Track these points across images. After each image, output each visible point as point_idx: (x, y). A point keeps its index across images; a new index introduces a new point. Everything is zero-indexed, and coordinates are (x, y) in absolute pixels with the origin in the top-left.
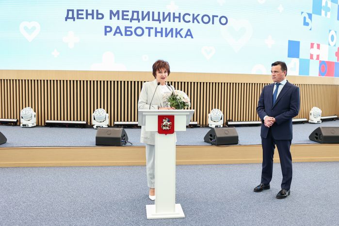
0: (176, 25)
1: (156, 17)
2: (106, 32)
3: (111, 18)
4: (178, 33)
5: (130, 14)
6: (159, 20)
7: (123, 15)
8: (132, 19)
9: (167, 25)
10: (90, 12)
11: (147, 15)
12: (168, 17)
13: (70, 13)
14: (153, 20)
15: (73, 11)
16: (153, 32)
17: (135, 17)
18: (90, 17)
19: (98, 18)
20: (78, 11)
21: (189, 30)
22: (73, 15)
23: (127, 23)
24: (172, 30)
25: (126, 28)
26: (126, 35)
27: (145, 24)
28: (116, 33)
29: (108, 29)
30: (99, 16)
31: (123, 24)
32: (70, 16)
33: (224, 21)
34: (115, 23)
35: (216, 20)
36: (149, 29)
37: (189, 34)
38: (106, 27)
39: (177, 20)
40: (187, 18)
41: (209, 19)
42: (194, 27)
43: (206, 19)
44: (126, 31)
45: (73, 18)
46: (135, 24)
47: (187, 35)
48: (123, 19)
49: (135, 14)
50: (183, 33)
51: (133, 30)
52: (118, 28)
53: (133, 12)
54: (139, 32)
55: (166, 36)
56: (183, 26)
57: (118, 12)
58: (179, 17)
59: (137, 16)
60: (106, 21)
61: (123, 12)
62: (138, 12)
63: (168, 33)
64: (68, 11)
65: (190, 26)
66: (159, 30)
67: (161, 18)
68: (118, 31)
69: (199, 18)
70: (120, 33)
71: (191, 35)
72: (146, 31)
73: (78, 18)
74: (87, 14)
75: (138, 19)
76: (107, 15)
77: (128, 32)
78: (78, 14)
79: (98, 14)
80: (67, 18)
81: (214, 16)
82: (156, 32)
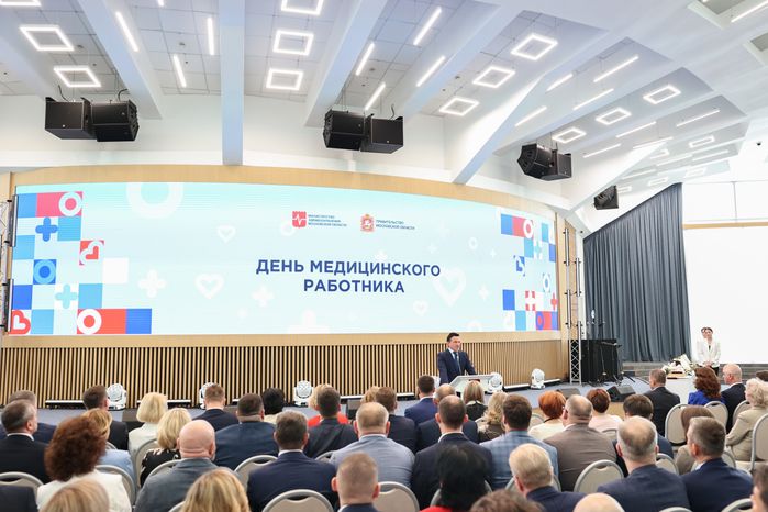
0: (386, 277)
1: (363, 269)
2: (306, 287)
3: (312, 271)
4: (388, 287)
5: (334, 265)
6: (367, 272)
7: (326, 267)
8: (336, 272)
9: (376, 277)
10: (287, 263)
11: (354, 267)
12: (377, 268)
13: (263, 264)
14: (360, 272)
15: (266, 262)
16: (360, 286)
17: (340, 269)
18: (287, 269)
19: (296, 271)
20: (272, 262)
21: (399, 283)
22: (265, 267)
23: (331, 276)
24: (381, 283)
25: (330, 281)
26: (330, 290)
27: (351, 277)
28: (318, 287)
29: (309, 284)
30: (299, 268)
31: (326, 277)
32: (263, 267)
33: (435, 271)
34: (316, 276)
35: (428, 269)
36: (356, 282)
37: (400, 287)
38: (306, 281)
39: (386, 271)
40: (397, 269)
41: (420, 270)
42: (405, 279)
43: (417, 270)
44: (330, 285)
45: (266, 270)
46: (339, 277)
47: (397, 289)
48: (326, 271)
49: (340, 265)
50: (393, 287)
51: (337, 284)
52: (320, 282)
53: (338, 263)
54: (345, 286)
55: (375, 290)
56: (393, 279)
57: (320, 263)
58: (388, 269)
59: (342, 268)
60: (307, 274)
61: (326, 263)
62: (343, 263)
63: (377, 287)
64: (261, 261)
65: (400, 278)
66: (367, 283)
67: (369, 270)
68: (320, 286)
69: (410, 269)
70: (323, 287)
71: (402, 289)
72: (353, 285)
73: (272, 270)
74: (284, 266)
75: (343, 271)
76: (307, 267)
77: (332, 287)
78: (272, 266)
79: (296, 265)
80: (259, 270)
81: (425, 266)
82: (364, 286)
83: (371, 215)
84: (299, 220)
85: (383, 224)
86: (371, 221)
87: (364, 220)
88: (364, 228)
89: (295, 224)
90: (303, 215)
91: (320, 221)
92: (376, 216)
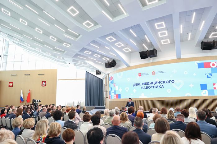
0: (159, 85)
2: (142, 88)
4: (159, 87)
5: (147, 83)
6: (154, 84)
8: (147, 84)
9: (156, 85)
11: (151, 83)
12: (156, 83)
16: (153, 87)
21: (162, 86)
22: (135, 85)
23: (146, 86)
27: (151, 85)
30: (140, 85)
31: (145, 86)
33: (173, 82)
34: (144, 86)
35: (171, 82)
36: (152, 86)
37: (163, 86)
39: (159, 83)
40: (162, 82)
42: (164, 84)
43: (167, 82)
46: (148, 86)
50: (161, 86)
54: (149, 87)
56: (161, 85)
57: (144, 83)
58: (159, 82)
59: (149, 83)
60: (142, 86)
63: (157, 87)
65: (163, 84)
66: (154, 86)
68: (144, 88)
69: (165, 82)
71: (163, 87)
74: (138, 84)
75: (149, 84)
76: (142, 84)
77: (147, 88)
81: (169, 81)
82: (154, 87)
83: (154, 71)
84: (140, 75)
85: (157, 72)
86: (154, 72)
87: (153, 73)
88: (153, 74)
89: (139, 76)
90: (140, 74)
91: (143, 74)
92: (155, 71)
